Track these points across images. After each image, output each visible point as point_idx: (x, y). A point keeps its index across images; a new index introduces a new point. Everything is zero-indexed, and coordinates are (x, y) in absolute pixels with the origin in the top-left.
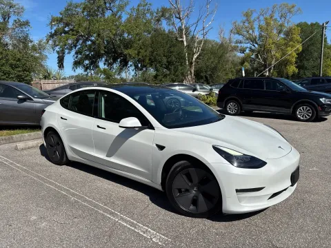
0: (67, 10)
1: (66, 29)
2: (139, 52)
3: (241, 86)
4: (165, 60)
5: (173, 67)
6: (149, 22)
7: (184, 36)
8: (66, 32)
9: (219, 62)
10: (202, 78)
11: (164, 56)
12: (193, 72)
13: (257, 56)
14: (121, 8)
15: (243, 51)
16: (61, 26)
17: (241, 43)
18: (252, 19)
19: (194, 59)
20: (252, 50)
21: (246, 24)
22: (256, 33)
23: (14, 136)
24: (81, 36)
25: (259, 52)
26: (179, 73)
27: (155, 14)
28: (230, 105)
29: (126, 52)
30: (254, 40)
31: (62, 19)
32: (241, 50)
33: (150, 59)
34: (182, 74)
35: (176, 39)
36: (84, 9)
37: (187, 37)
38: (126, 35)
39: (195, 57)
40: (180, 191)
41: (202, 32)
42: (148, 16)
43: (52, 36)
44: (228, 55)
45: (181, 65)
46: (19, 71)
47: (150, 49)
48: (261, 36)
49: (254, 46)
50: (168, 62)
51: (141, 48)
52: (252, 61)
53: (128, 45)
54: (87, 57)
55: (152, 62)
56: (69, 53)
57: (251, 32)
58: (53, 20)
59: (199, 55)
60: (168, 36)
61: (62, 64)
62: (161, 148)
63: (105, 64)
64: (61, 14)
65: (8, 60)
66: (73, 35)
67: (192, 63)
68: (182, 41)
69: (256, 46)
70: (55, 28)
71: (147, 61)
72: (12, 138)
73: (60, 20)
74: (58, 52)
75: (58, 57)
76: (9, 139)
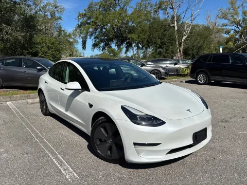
0: (89, 8)
1: (88, 21)
2: (139, 36)
3: (209, 61)
4: (159, 41)
5: (165, 47)
6: (149, 13)
7: (176, 22)
8: (88, 24)
9: (204, 42)
10: (189, 55)
11: (159, 38)
12: (182, 50)
13: (241, 36)
14: (127, 3)
15: (228, 32)
16: (85, 19)
17: (226, 26)
18: (237, 6)
19: (183, 40)
20: (236, 32)
21: (231, 11)
22: (240, 18)
23: (31, 94)
24: (99, 25)
25: (242, 33)
26: (169, 51)
27: (154, 7)
28: (200, 76)
29: (129, 36)
30: (238, 24)
31: (85, 14)
32: (226, 32)
33: (147, 41)
34: (172, 52)
35: (169, 25)
36: (100, 6)
37: (178, 23)
38: (130, 24)
39: (184, 38)
40: (100, 140)
41: (190, 19)
42: (149, 8)
43: (79, 26)
44: (213, 36)
45: (172, 45)
46: (53, 51)
47: (148, 33)
48: (244, 20)
49: (238, 28)
50: (161, 43)
51: (141, 33)
52: (236, 40)
53: (132, 31)
54: (102, 41)
55: (149, 43)
56: (90, 38)
57: (235, 17)
58: (80, 15)
59: (188, 37)
60: (162, 23)
61: (85, 46)
62: (91, 106)
63: (115, 45)
64: (85, 11)
65: (46, 44)
66: (93, 25)
67: (181, 43)
68: (174, 27)
69: (240, 28)
70: (81, 21)
71: (145, 42)
72: (29, 96)
73: (84, 15)
74: (82, 38)
75: (83, 41)
76: (27, 96)
